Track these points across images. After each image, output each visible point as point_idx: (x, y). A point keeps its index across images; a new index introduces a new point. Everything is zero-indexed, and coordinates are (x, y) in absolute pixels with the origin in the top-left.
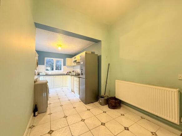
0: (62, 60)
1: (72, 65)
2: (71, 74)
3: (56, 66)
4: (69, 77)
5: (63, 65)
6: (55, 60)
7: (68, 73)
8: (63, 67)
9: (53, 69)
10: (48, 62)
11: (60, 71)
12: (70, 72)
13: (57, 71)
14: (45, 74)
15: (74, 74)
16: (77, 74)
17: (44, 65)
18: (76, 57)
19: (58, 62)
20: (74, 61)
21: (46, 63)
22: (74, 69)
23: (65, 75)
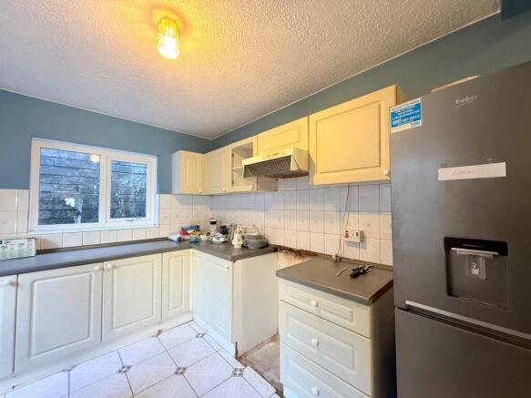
0: (151, 163)
2: (203, 237)
3: (113, 194)
4: (194, 256)
5: (154, 190)
6: (101, 158)
7: (184, 231)
8: (153, 200)
10: (59, 171)
11: (137, 222)
13: (122, 223)
14: (32, 248)
15: (237, 243)
16: (252, 243)
17: (26, 186)
19: (120, 170)
21: (42, 175)
22: (211, 209)
23: (175, 245)
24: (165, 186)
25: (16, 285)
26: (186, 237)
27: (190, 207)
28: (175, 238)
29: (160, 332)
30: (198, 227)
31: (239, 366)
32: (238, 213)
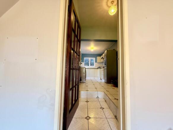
0: (94, 59)
3: (90, 63)
4: (99, 70)
6: (90, 59)
8: (95, 64)
9: (89, 65)
10: (86, 61)
11: (93, 66)
13: (91, 66)
19: (92, 60)
24: (96, 62)
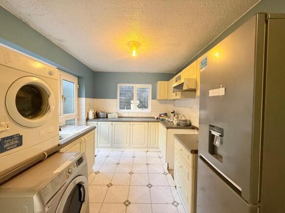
0: (150, 87)
1: (171, 98)
2: (167, 119)
5: (151, 98)
7: (160, 115)
11: (146, 110)
12: (166, 114)
15: (175, 123)
17: (116, 98)
18: (180, 77)
20: (174, 87)
21: (120, 94)
22: (174, 106)
23: (155, 120)
24: (154, 97)
25: (112, 124)
26: (160, 118)
27: (164, 105)
28: (156, 117)
29: (148, 151)
30: (167, 114)
31: (167, 172)
32: (183, 109)
